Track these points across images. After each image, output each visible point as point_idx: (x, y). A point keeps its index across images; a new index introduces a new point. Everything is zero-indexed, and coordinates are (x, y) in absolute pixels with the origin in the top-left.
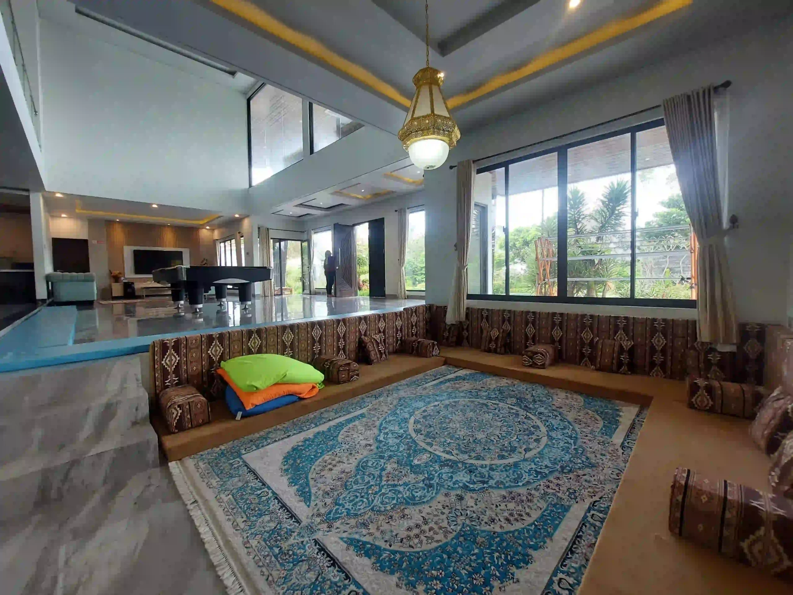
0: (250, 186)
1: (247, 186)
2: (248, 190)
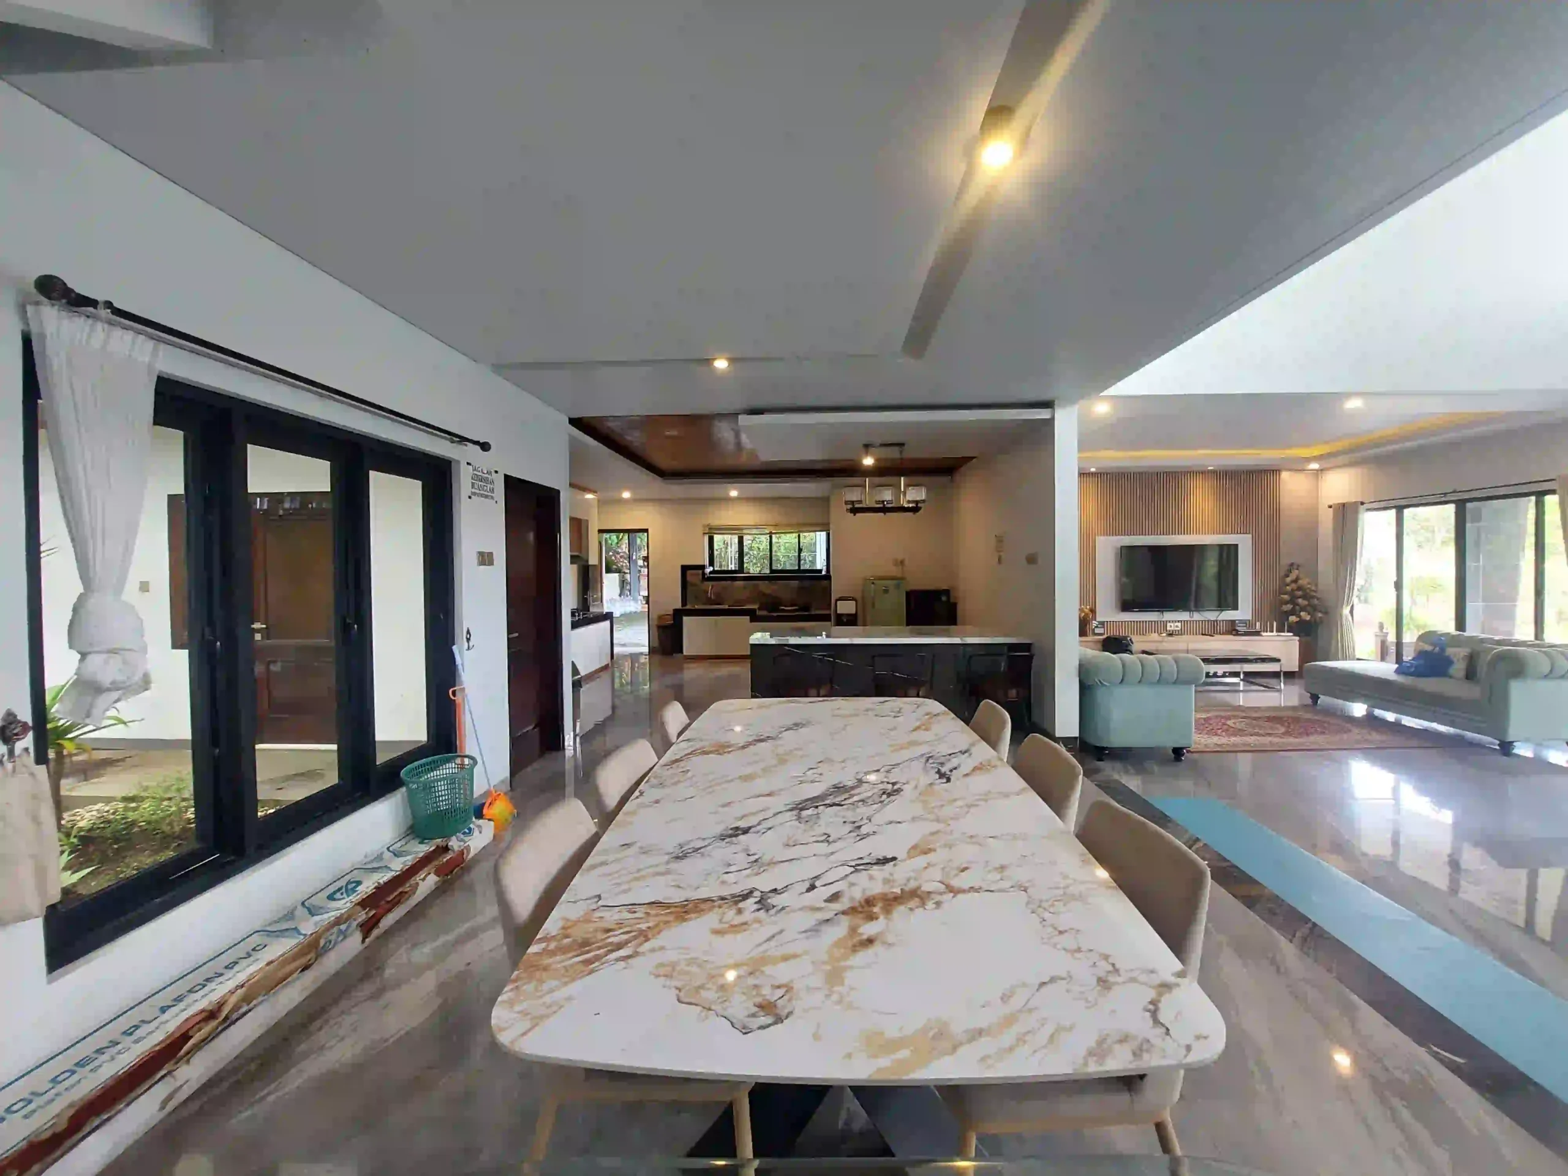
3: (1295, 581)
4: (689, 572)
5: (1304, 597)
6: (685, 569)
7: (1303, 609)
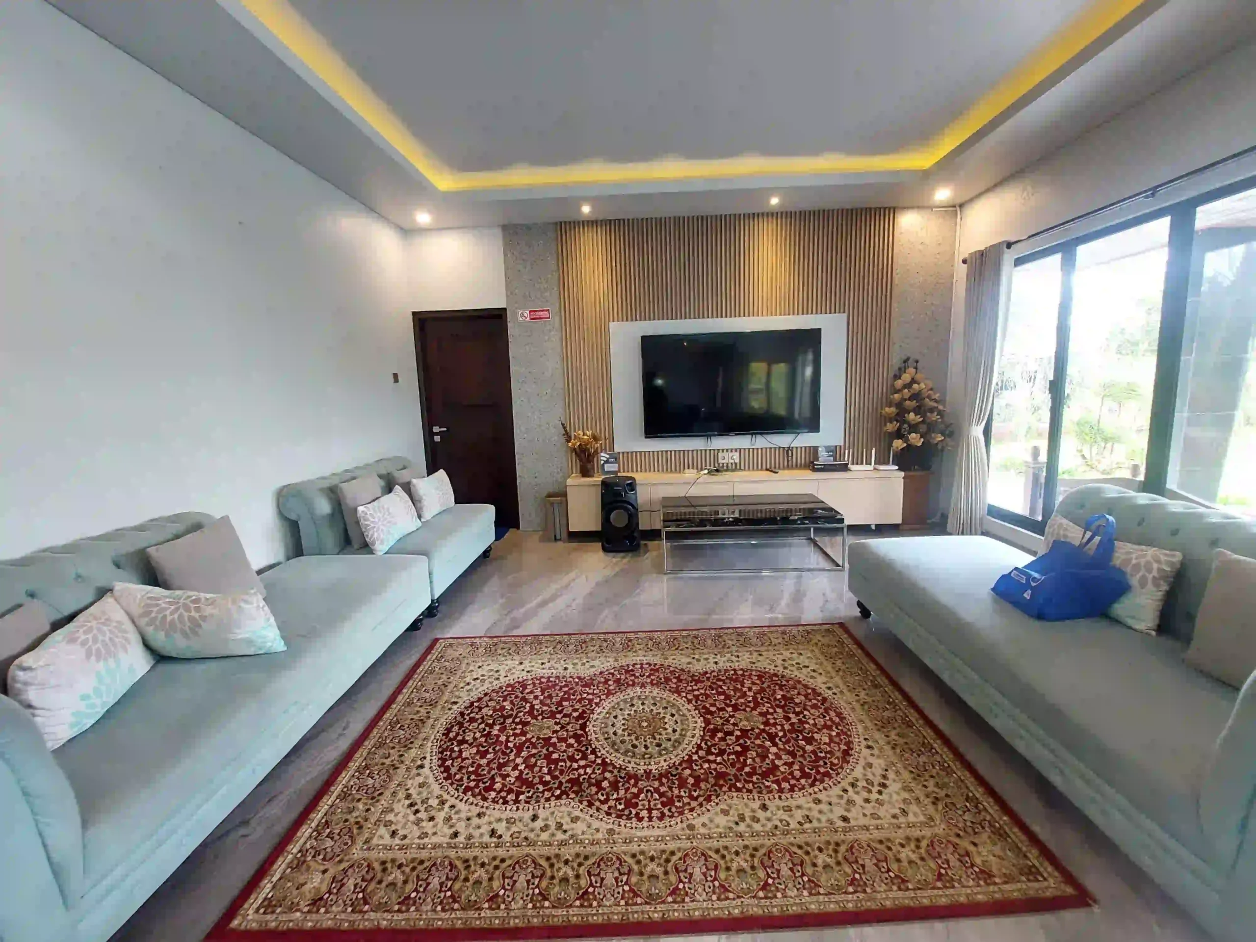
3: (908, 386)
5: (917, 410)
7: (913, 428)
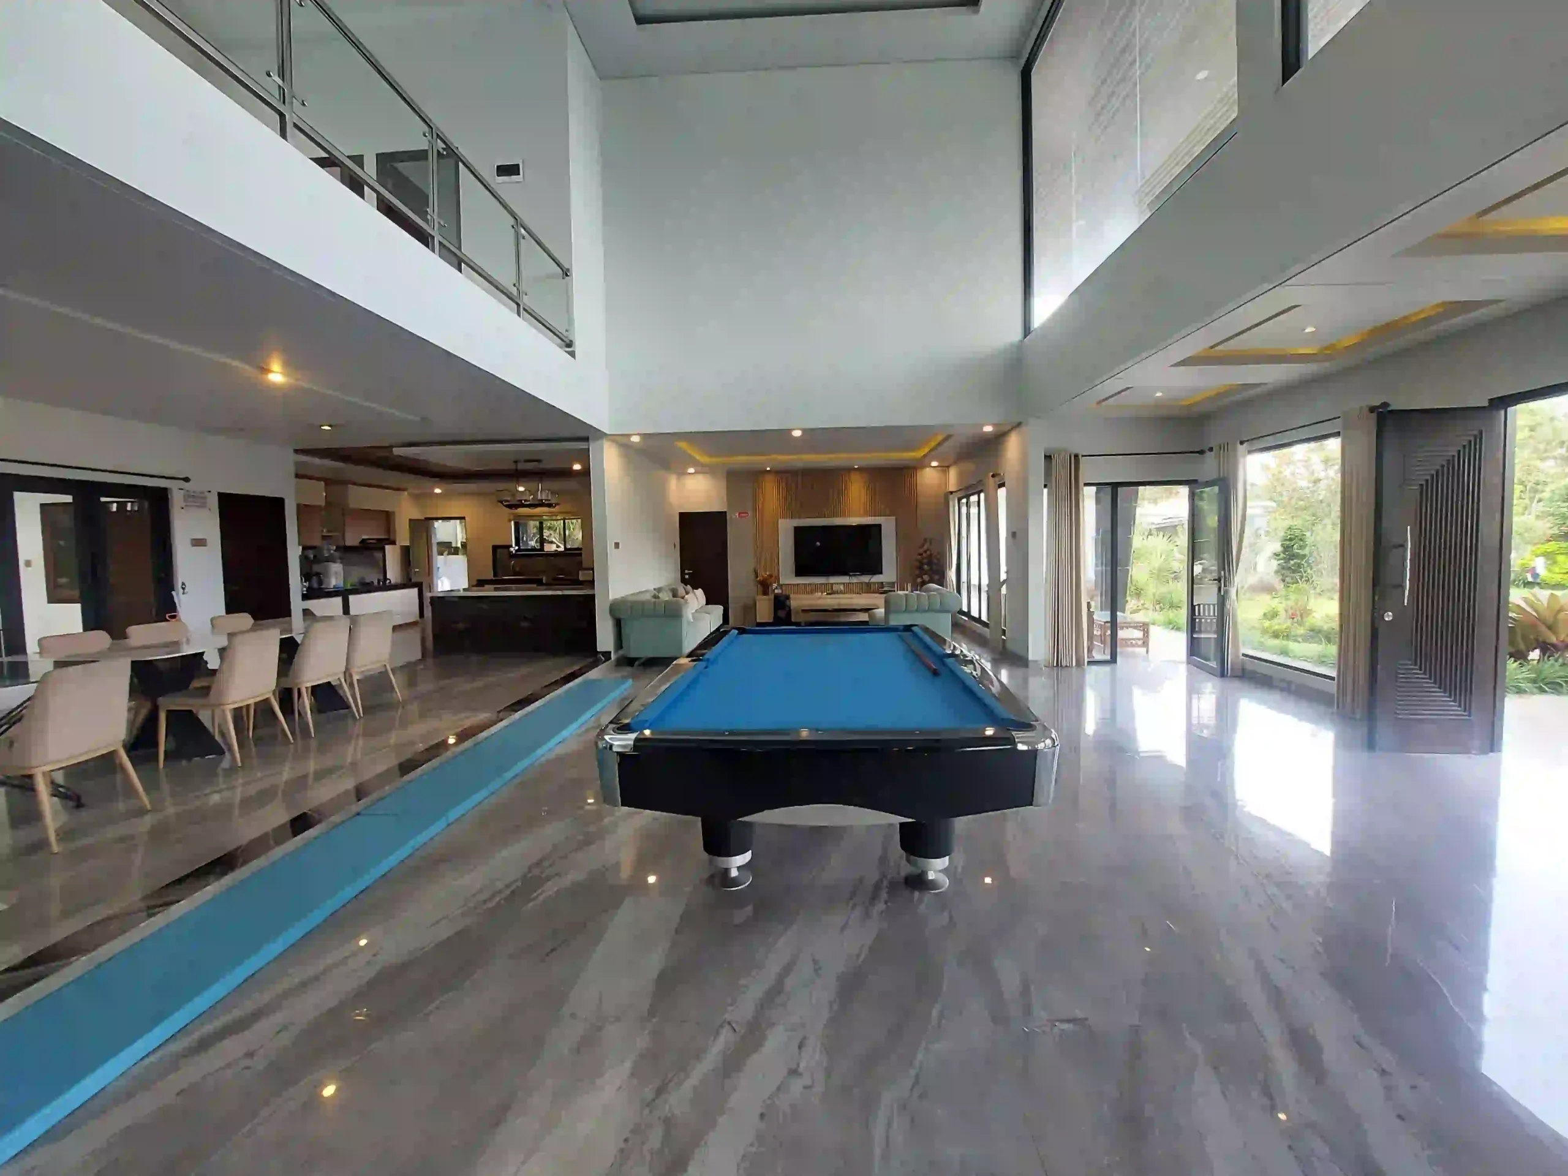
0: (1027, 330)
1: (1016, 335)
2: (1019, 347)
3: (926, 551)
4: (499, 551)
5: (928, 564)
6: (495, 548)
7: (926, 573)
